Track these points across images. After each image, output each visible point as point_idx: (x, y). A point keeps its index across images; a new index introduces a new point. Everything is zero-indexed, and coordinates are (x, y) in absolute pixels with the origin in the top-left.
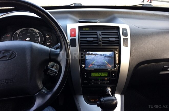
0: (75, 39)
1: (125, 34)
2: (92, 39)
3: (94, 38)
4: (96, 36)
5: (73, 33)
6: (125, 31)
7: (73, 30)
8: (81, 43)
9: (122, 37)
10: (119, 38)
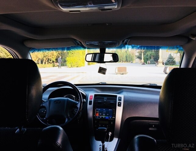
0: (92, 101)
1: (120, 100)
2: (101, 101)
3: (102, 101)
4: (103, 100)
5: (91, 98)
6: (120, 98)
7: (91, 96)
8: (95, 103)
9: (118, 101)
10: (116, 102)
